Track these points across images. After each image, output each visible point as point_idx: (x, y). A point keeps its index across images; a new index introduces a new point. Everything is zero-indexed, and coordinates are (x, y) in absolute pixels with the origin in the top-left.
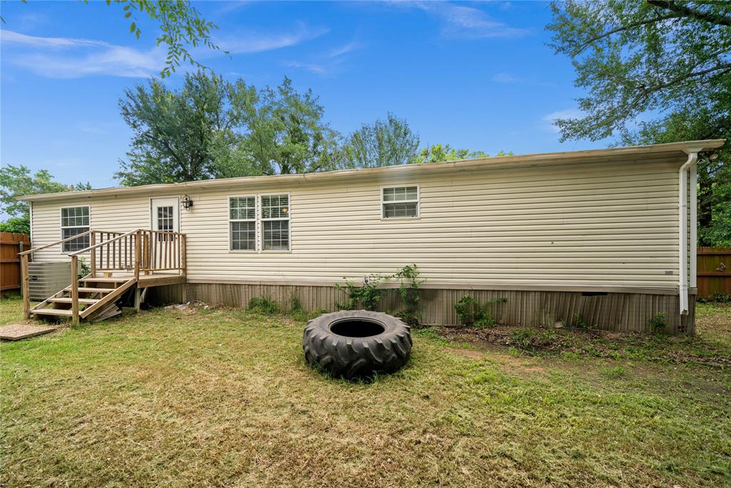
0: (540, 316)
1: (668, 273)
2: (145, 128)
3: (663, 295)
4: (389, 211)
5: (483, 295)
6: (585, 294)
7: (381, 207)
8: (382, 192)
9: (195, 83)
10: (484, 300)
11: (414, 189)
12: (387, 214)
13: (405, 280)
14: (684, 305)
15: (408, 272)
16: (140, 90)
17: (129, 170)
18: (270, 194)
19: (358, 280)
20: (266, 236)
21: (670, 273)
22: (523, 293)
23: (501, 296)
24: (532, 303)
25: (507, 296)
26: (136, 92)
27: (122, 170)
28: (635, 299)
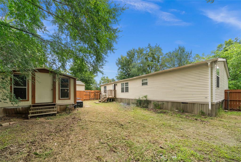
0: (172, 108)
1: (205, 98)
2: (120, 66)
3: (204, 104)
4: (143, 84)
5: (159, 102)
6: (182, 103)
7: (141, 83)
8: (141, 80)
9: (129, 53)
10: (160, 103)
11: (147, 79)
12: (143, 85)
13: (145, 98)
14: (210, 107)
15: (146, 97)
16: (119, 58)
17: (118, 75)
18: (126, 82)
19: (137, 98)
20: (126, 90)
21: (207, 98)
22: (168, 102)
23: (163, 102)
24: (170, 105)
25: (164, 103)
26: (118, 59)
27: (116, 76)
28: (196, 105)
